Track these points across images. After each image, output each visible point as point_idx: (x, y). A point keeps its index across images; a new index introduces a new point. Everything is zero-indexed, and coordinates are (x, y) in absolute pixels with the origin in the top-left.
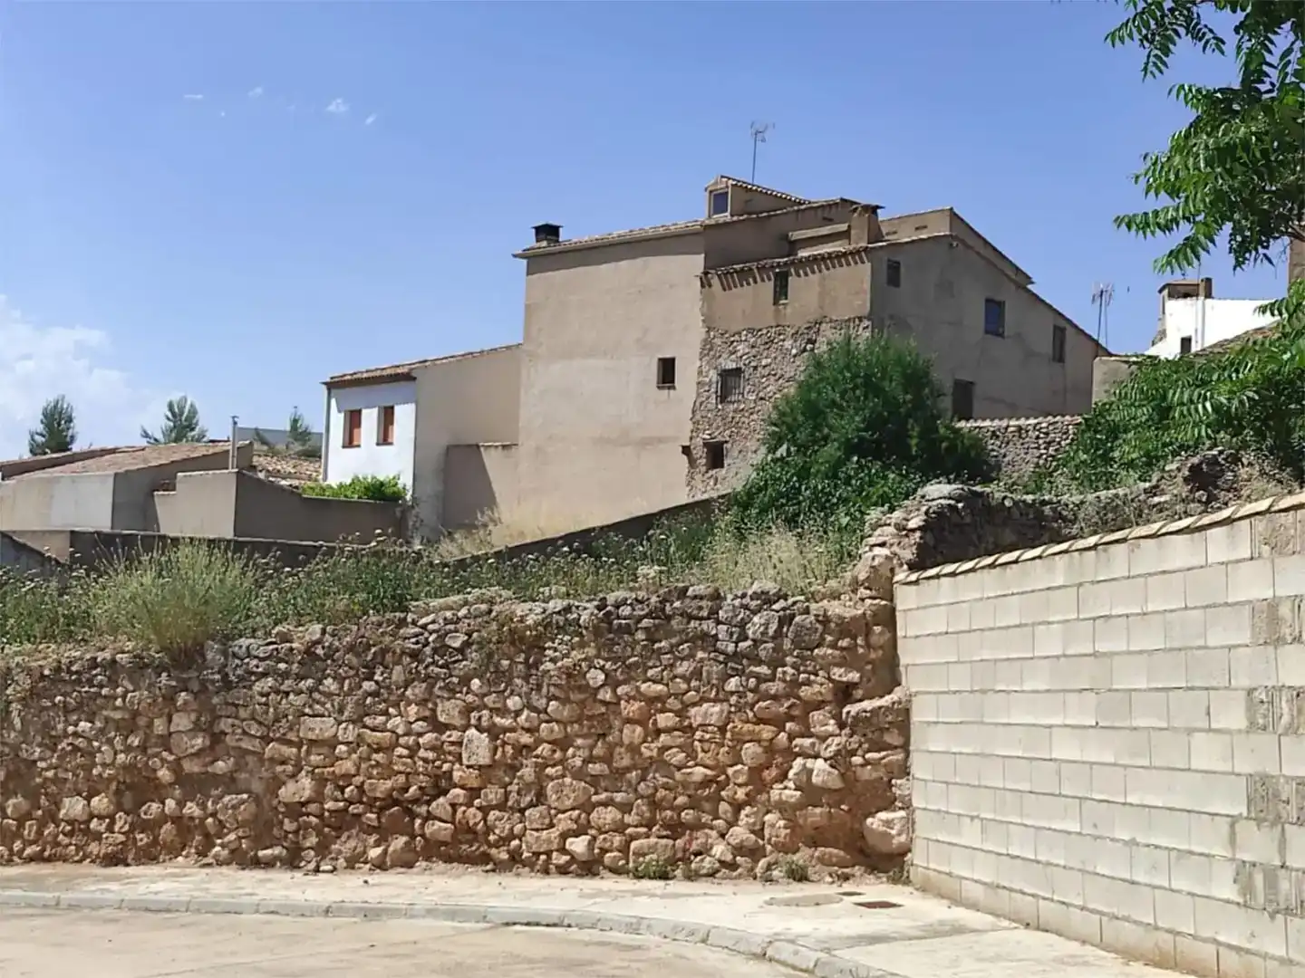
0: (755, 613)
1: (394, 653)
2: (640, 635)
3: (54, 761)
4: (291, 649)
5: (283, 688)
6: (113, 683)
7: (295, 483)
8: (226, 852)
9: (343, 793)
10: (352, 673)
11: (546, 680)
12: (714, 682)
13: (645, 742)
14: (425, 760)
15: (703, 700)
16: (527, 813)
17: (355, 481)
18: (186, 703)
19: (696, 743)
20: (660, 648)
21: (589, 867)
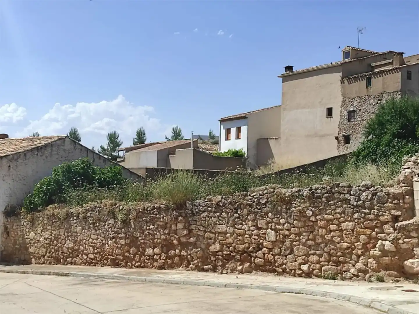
0: (363, 192)
1: (244, 205)
2: (324, 199)
3: (143, 237)
4: (212, 204)
5: (210, 216)
6: (160, 213)
7: (211, 152)
8: (194, 266)
9: (229, 249)
10: (231, 211)
11: (293, 214)
12: (350, 215)
13: (326, 234)
14: (255, 239)
15: (346, 221)
16: (288, 257)
17: (229, 151)
18: (181, 220)
19: (344, 235)
20: (331, 204)
21: (308, 275)
